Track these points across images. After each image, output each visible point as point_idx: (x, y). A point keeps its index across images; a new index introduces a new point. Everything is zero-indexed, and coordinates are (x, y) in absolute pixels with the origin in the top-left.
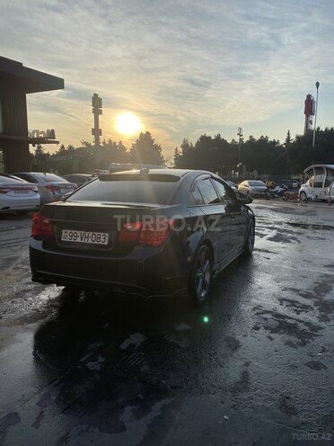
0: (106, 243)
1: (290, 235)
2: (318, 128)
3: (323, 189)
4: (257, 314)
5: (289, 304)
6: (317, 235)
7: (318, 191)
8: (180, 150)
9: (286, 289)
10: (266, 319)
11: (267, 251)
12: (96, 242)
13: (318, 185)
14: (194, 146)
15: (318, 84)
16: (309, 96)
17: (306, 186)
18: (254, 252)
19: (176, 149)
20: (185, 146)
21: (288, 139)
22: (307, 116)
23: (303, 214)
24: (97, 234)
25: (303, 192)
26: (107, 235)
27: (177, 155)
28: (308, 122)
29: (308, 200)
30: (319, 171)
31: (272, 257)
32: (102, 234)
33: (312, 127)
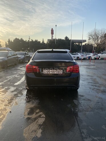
0: (62, 73)
8: (7, 42)
12: (58, 73)
14: (13, 41)
15: (56, 26)
16: (52, 29)
19: (6, 42)
20: (9, 41)
21: (43, 41)
22: (52, 35)
24: (58, 70)
27: (6, 44)
28: (52, 37)
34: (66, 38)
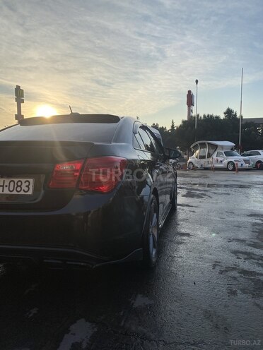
0: (30, 193)
1: (198, 192)
2: (198, 115)
3: (206, 160)
4: (221, 272)
5: (246, 256)
6: (220, 192)
7: (203, 161)
9: (230, 241)
10: (235, 278)
11: (189, 206)
12: (15, 192)
13: (202, 157)
15: (197, 81)
16: (189, 92)
17: (193, 158)
18: (178, 207)
21: (173, 126)
22: (189, 107)
23: (198, 177)
24: (16, 180)
25: (190, 162)
26: (31, 181)
28: (190, 111)
29: (195, 169)
30: (203, 145)
31: (196, 210)
32: (23, 180)
33: (194, 114)
34: (229, 112)
